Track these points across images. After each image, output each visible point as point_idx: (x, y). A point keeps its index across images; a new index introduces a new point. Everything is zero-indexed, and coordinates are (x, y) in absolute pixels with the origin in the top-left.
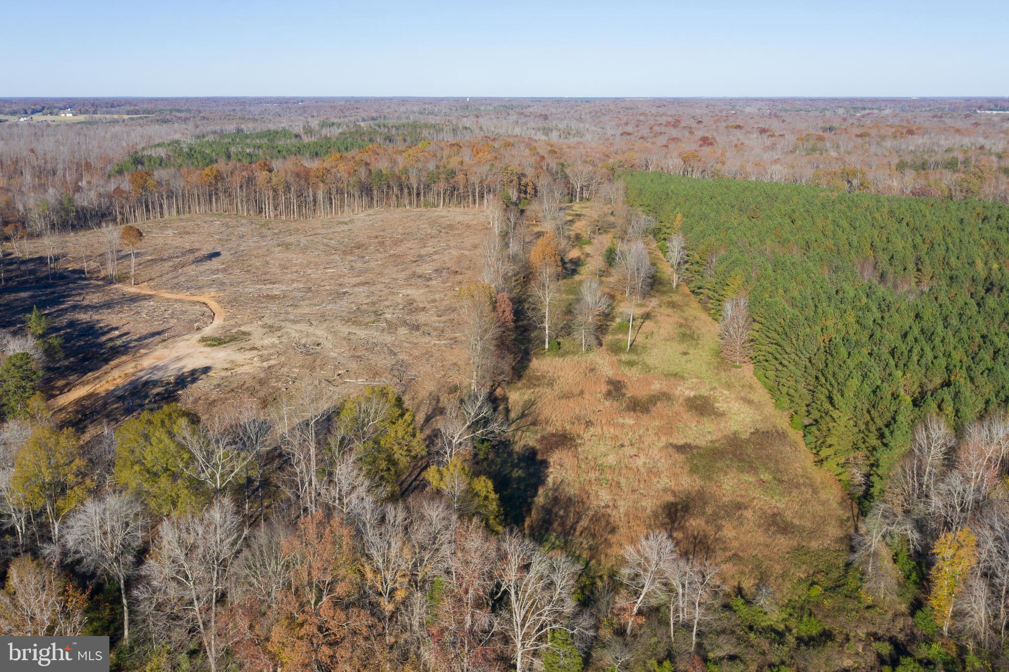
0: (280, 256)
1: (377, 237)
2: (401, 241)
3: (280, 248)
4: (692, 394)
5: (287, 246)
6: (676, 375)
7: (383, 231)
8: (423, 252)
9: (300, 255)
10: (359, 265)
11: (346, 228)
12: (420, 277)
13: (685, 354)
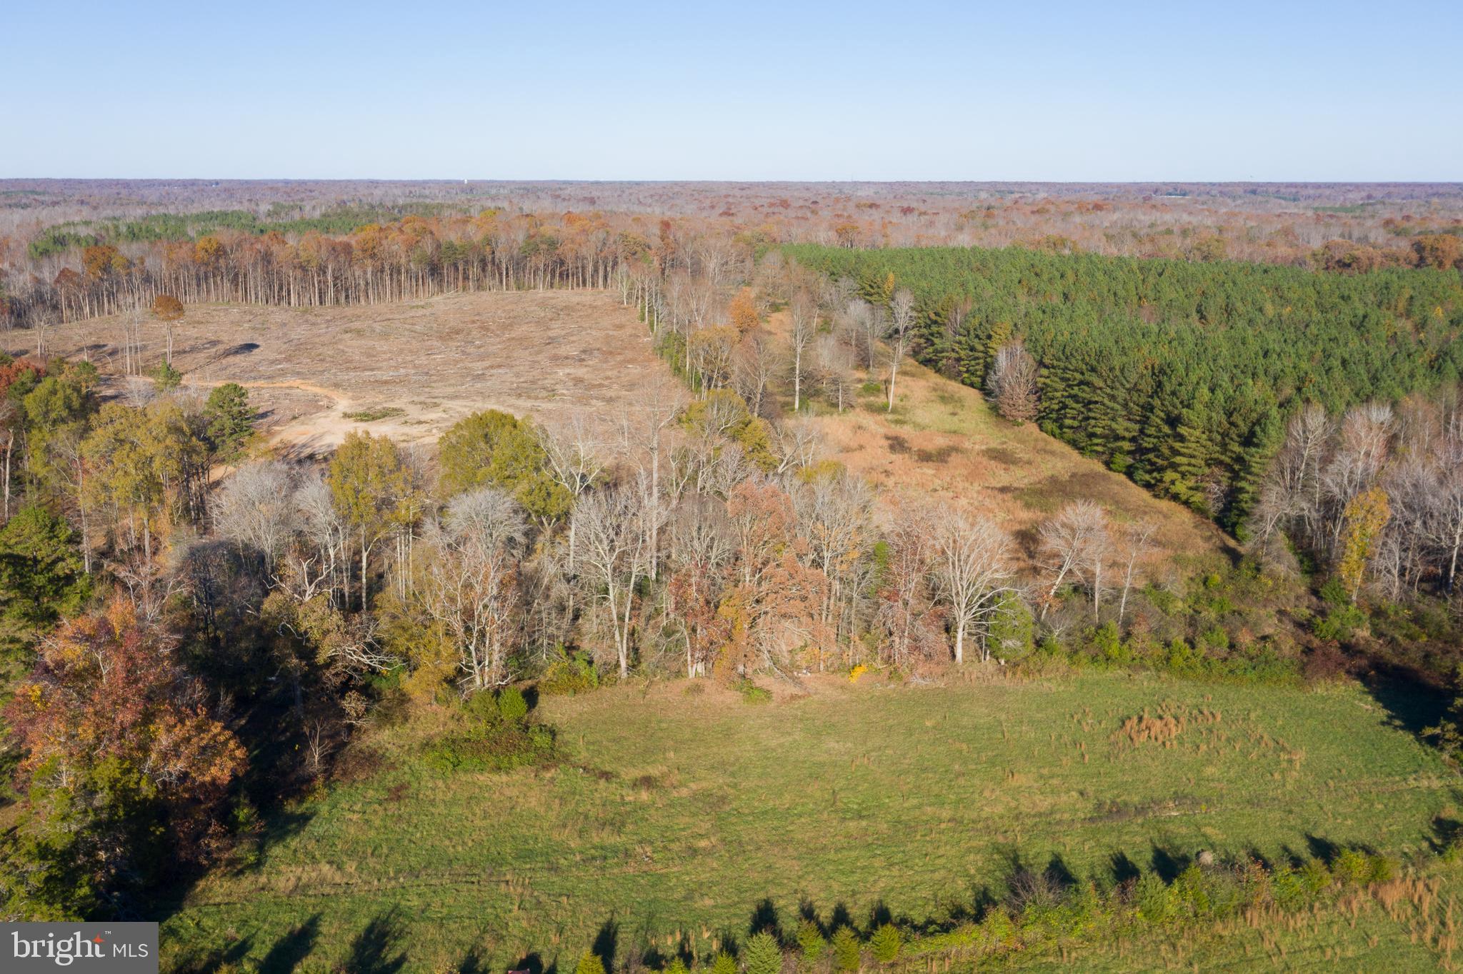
0: (354, 343)
1: (473, 322)
2: (511, 325)
3: (349, 335)
4: (984, 447)
5: (359, 333)
6: (955, 432)
7: (478, 314)
8: (550, 333)
9: (382, 342)
10: (471, 349)
11: (427, 312)
12: (567, 358)
13: (954, 414)
